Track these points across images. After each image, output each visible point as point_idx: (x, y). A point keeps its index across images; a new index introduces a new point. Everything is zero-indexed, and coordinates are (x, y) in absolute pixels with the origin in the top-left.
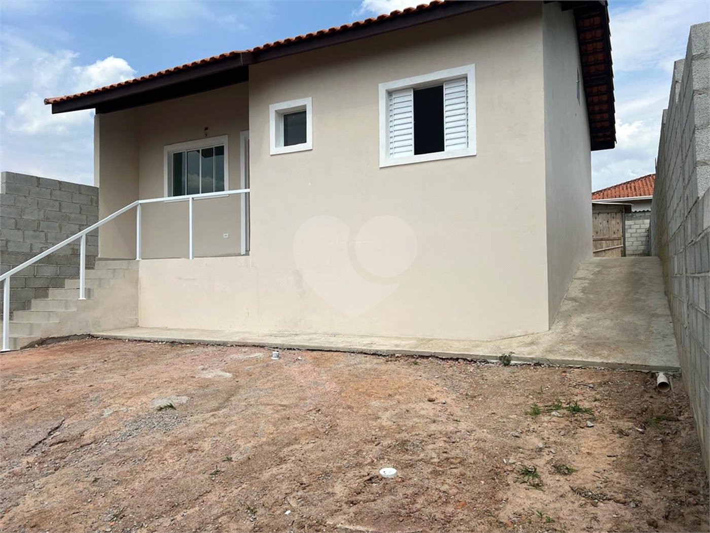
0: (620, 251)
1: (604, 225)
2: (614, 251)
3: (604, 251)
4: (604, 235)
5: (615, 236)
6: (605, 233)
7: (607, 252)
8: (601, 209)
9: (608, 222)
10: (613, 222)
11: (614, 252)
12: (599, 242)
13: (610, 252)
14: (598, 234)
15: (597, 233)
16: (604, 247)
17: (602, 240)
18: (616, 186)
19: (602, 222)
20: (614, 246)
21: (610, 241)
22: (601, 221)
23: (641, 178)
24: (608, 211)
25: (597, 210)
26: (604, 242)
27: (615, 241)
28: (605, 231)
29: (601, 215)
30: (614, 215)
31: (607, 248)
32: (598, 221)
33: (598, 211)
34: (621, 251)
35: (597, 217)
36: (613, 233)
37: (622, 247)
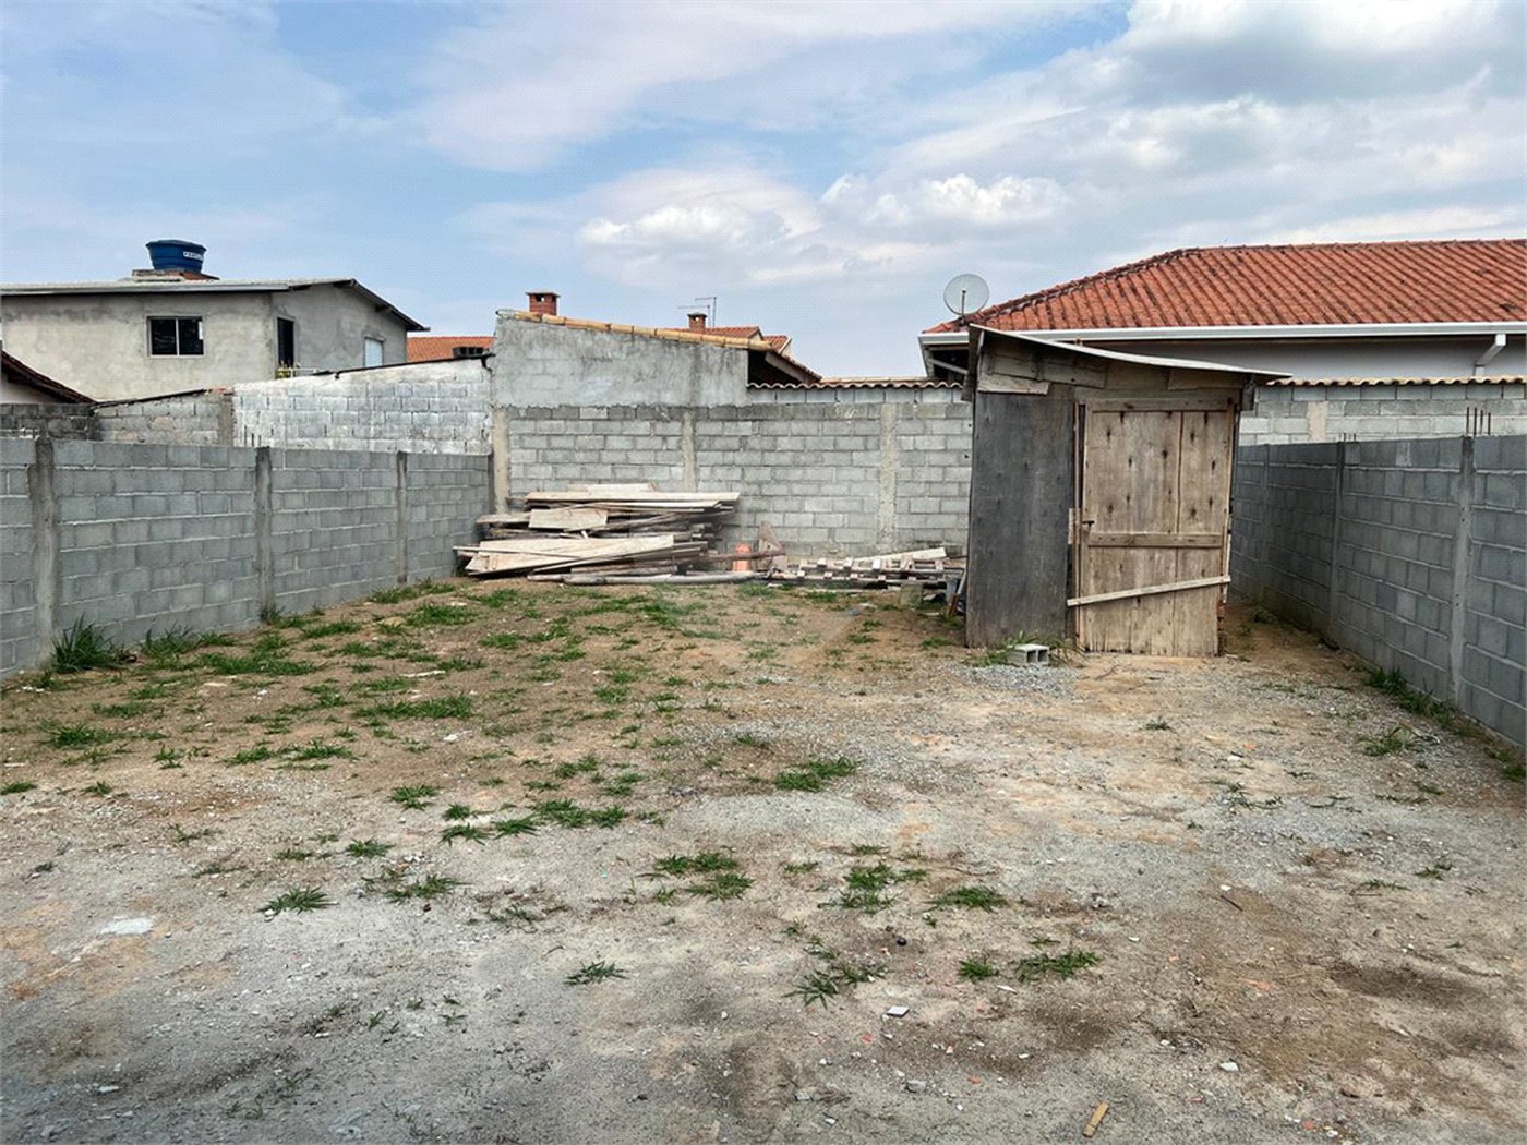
0: (1212, 601)
1: (1148, 471)
2: (1185, 603)
3: (1139, 598)
4: (1142, 523)
5: (1196, 529)
6: (1149, 514)
7: (1152, 604)
8: (1136, 392)
9: (1165, 454)
10: (1193, 458)
11: (1186, 608)
12: (1121, 553)
13: (1167, 607)
14: (1115, 513)
15: (1111, 508)
16: (1139, 581)
17: (1131, 544)
18: (1083, 282)
19: (1140, 453)
20: (1187, 575)
21: (1172, 553)
22: (1130, 449)
23: (1155, 259)
24: (1171, 402)
25: (1117, 392)
26: (1141, 554)
27: (1192, 554)
28: (1148, 503)
29: (1132, 425)
30: (1194, 421)
31: (1156, 589)
32: (1121, 446)
33: (1119, 401)
34: (1220, 603)
35: (1117, 428)
36: (1184, 515)
37: (1222, 585)
